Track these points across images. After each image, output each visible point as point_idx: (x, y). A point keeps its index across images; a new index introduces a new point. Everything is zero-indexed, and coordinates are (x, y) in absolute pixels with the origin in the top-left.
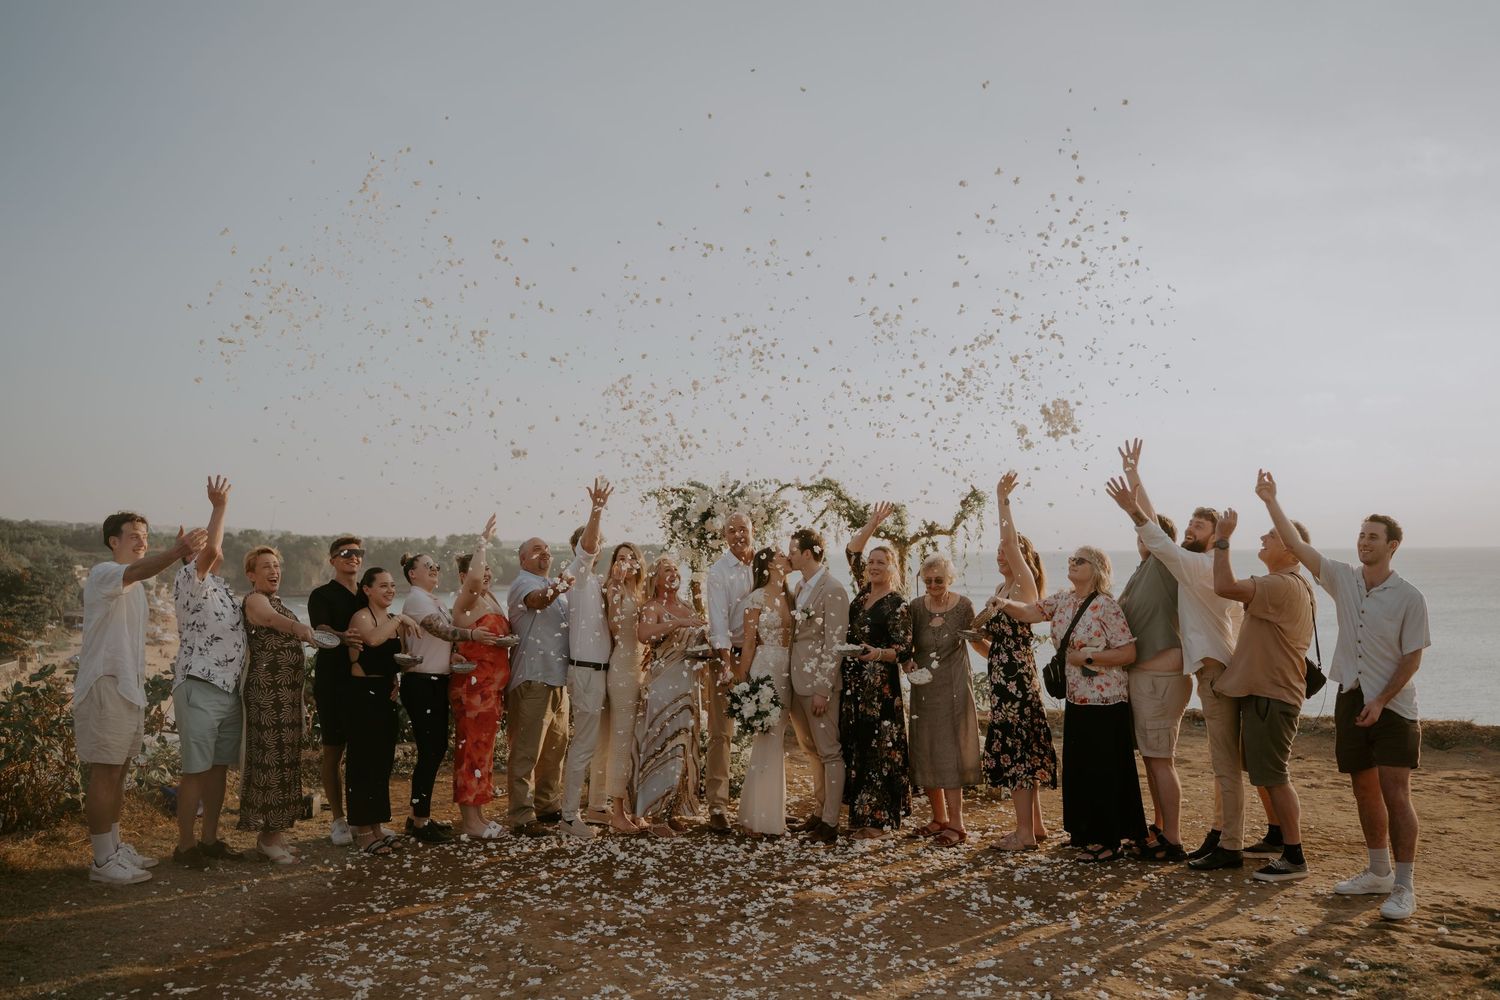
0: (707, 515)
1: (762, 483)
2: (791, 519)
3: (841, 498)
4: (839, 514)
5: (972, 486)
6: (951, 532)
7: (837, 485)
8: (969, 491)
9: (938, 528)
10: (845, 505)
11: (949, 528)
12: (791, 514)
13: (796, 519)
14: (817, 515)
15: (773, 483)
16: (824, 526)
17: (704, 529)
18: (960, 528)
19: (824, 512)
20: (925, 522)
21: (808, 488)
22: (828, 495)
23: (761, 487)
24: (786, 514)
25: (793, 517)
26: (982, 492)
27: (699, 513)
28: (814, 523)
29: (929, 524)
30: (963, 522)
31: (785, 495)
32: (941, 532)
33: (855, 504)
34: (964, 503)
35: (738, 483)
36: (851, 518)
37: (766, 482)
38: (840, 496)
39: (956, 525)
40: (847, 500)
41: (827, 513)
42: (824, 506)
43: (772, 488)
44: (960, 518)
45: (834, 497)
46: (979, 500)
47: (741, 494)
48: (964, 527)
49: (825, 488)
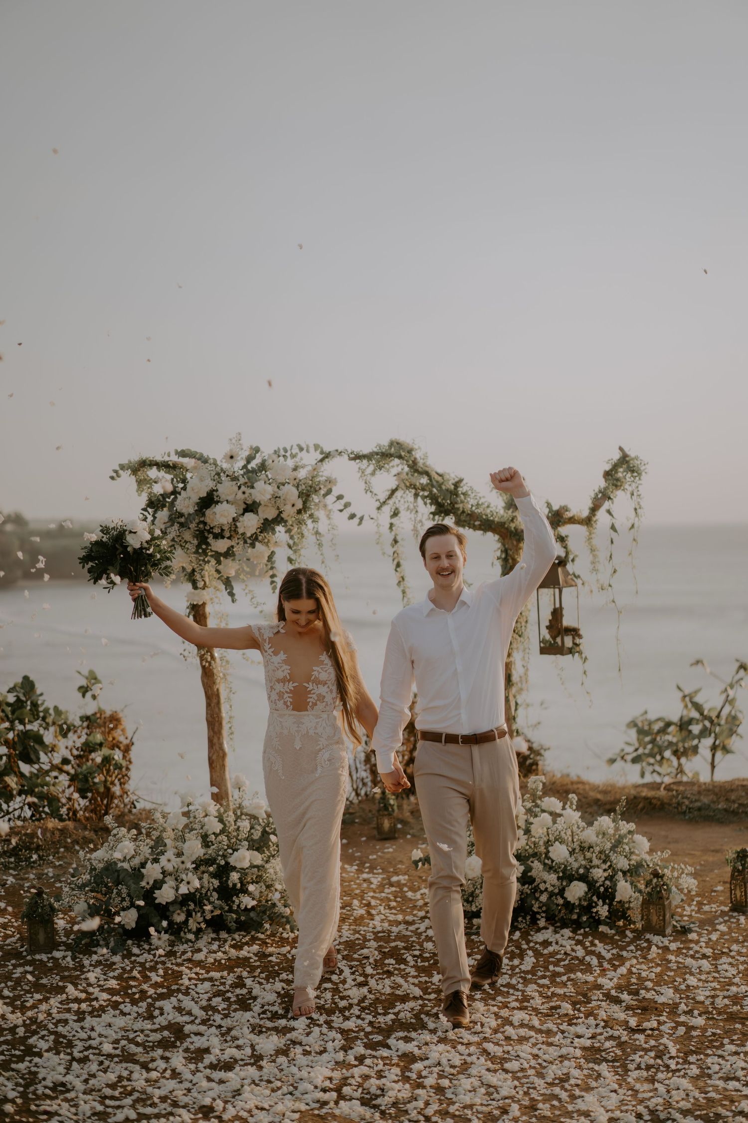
0: (208, 501)
1: (295, 450)
2: (340, 504)
3: (416, 471)
4: (416, 495)
5: (621, 449)
6: (588, 521)
7: (410, 451)
8: (617, 456)
9: (568, 515)
10: (424, 480)
11: (585, 513)
12: (340, 497)
13: (347, 505)
14: (383, 497)
15: (312, 449)
16: (395, 514)
17: (205, 524)
18: (601, 514)
19: (393, 492)
20: (549, 505)
21: (364, 457)
22: (397, 466)
23: (293, 456)
24: (330, 499)
25: (343, 502)
26: (637, 458)
27: (195, 499)
28: (379, 509)
29: (555, 507)
30: (607, 505)
31: (329, 469)
32: (572, 520)
33: (439, 479)
34: (607, 475)
35: (257, 450)
36: (434, 500)
37: (301, 449)
38: (414, 467)
39: (594, 510)
40: (427, 474)
41: (399, 494)
42: (393, 483)
43: (310, 459)
44: (601, 499)
45: (406, 469)
46: (633, 470)
47: (263, 467)
48: (609, 512)
49: (391, 455)
